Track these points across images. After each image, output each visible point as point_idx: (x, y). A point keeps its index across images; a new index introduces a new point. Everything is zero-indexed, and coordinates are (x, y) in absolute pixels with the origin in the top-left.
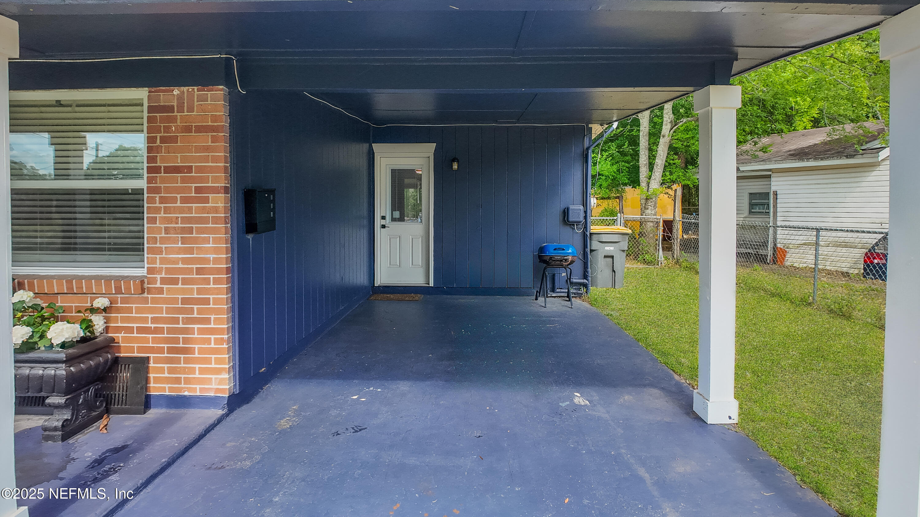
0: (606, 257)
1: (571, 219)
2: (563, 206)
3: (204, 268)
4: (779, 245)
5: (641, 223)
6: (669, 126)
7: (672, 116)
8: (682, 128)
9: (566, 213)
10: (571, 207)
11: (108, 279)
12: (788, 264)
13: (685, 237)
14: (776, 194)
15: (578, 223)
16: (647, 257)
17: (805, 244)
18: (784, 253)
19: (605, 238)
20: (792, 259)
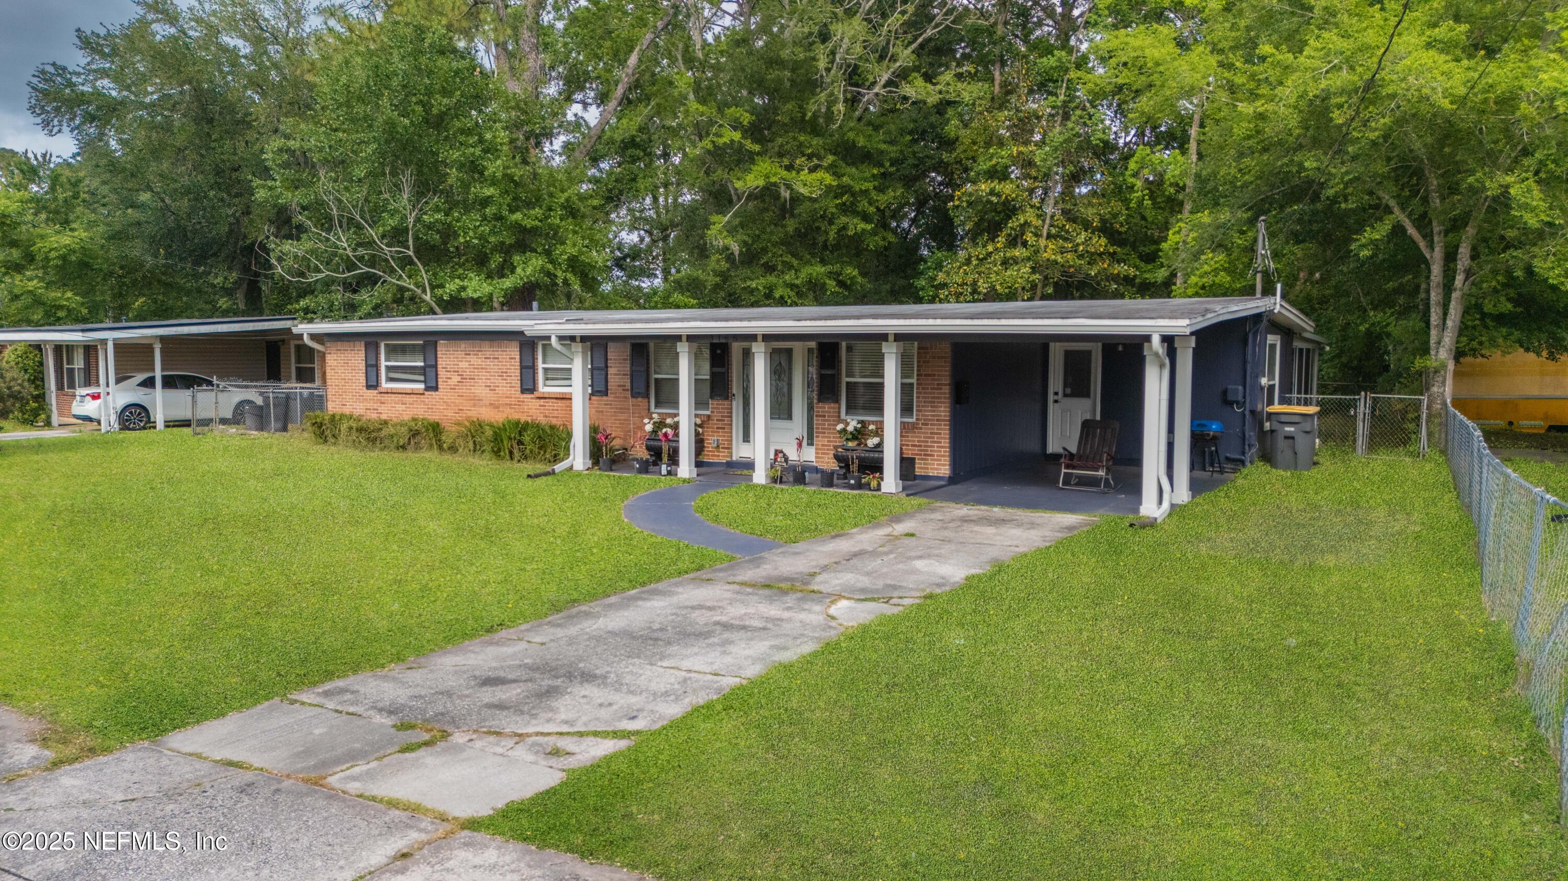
0: (1286, 438)
2: (1224, 387)
3: (940, 419)
6: (1462, 276)
7: (1468, 263)
10: (1230, 387)
19: (1283, 419)
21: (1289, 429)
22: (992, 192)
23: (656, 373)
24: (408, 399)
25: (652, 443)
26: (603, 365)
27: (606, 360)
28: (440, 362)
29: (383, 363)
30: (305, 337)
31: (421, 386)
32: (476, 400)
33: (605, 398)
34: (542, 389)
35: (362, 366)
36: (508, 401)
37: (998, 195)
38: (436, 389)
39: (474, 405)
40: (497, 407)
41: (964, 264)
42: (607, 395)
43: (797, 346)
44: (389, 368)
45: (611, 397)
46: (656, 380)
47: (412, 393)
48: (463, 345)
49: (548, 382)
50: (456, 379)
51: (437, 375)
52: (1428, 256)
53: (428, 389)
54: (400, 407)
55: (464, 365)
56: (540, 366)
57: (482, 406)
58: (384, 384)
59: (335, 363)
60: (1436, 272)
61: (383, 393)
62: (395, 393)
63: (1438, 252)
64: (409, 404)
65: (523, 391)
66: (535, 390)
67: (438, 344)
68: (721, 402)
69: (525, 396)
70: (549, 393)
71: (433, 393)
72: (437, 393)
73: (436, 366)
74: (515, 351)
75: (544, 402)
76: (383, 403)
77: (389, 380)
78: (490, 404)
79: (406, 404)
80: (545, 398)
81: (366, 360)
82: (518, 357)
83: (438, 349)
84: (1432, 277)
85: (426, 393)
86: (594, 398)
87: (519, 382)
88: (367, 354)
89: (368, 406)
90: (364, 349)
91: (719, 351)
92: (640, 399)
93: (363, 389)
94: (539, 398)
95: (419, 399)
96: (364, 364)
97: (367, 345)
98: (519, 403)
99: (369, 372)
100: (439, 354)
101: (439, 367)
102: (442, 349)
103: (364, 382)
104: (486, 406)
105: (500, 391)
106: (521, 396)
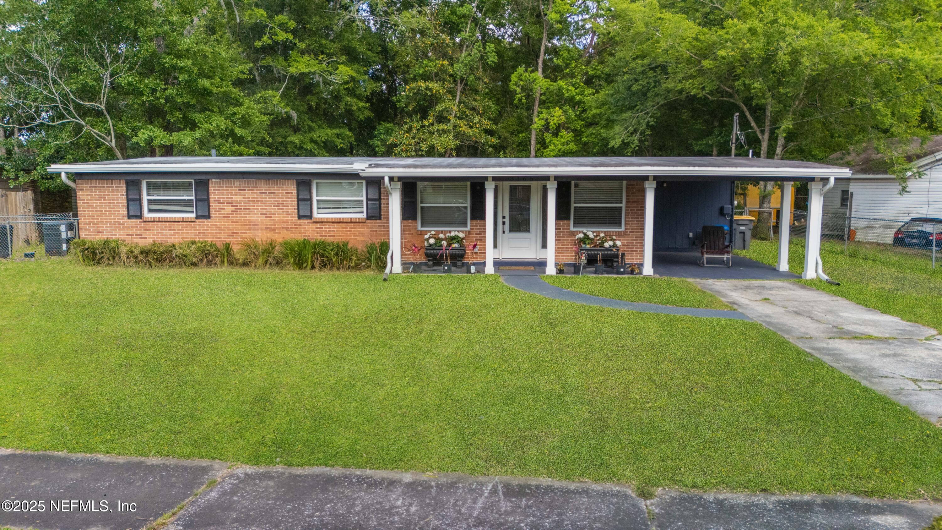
0: (740, 233)
1: (725, 212)
2: (720, 206)
3: (642, 229)
4: (852, 228)
5: (760, 213)
6: (781, 148)
7: (783, 141)
8: (790, 150)
9: (722, 209)
10: (725, 206)
11: (616, 232)
12: (857, 239)
13: (796, 223)
14: (852, 194)
15: (728, 214)
16: (762, 236)
17: (867, 227)
18: (855, 232)
19: (740, 222)
20: (859, 236)
21: (743, 228)
22: (427, 88)
23: (422, 203)
24: (172, 226)
25: (428, 252)
26: (377, 198)
27: (380, 194)
28: (212, 196)
29: (145, 198)
30: (63, 176)
31: (193, 215)
32: (251, 225)
33: (378, 221)
34: (317, 215)
35: (123, 200)
36: (285, 225)
37: (431, 90)
38: (208, 217)
39: (250, 229)
40: (274, 230)
41: (407, 132)
42: (380, 219)
43: (533, 184)
44: (150, 201)
45: (384, 221)
46: (422, 208)
47: (183, 221)
48: (237, 183)
49: (320, 211)
50: (229, 209)
51: (209, 206)
52: (760, 137)
53: (198, 217)
54: (168, 233)
55: (238, 198)
56: (315, 198)
57: (258, 230)
58: (146, 214)
59: (89, 198)
60: (764, 145)
61: (145, 221)
62: (159, 221)
63: (766, 136)
64: (178, 230)
65: (300, 217)
66: (310, 217)
67: (210, 181)
68: (479, 222)
69: (302, 221)
70: (327, 219)
71: (205, 221)
72: (209, 220)
73: (208, 199)
74: (291, 188)
75: (319, 225)
76: (147, 230)
77: (150, 211)
78: (267, 228)
79: (174, 230)
80: (322, 222)
81: (127, 195)
82: (295, 192)
83: (210, 185)
84: (762, 148)
85: (197, 221)
86: (369, 221)
87: (296, 211)
88: (127, 190)
89: (130, 232)
90: (125, 185)
91: (478, 188)
92: (410, 221)
93: (126, 218)
94: (314, 222)
95: (189, 225)
96: (125, 198)
97: (128, 183)
98: (296, 227)
99: (130, 205)
100: (211, 190)
101: (212, 200)
102: (214, 185)
103: (126, 213)
104: (261, 229)
105: (276, 218)
106: (299, 221)
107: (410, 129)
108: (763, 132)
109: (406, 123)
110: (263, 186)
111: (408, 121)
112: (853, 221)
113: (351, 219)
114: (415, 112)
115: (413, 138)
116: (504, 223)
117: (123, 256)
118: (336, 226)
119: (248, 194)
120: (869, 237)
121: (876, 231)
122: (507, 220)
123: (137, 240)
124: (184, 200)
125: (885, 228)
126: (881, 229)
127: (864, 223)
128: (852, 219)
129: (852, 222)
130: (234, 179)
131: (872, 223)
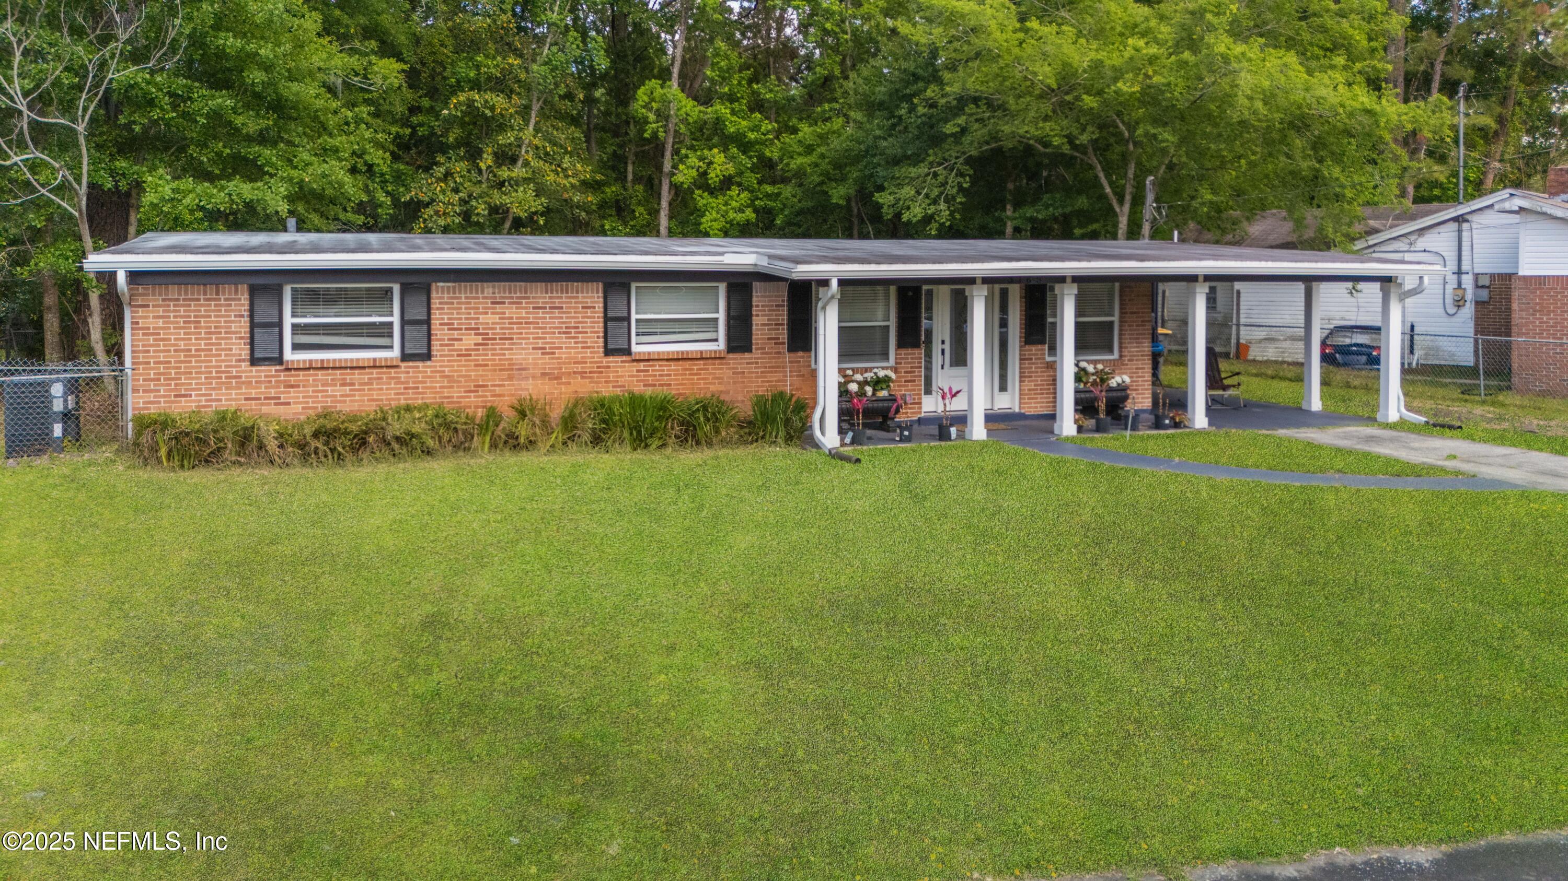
4: (1242, 341)
6: (1149, 225)
11: (1114, 360)
12: (1250, 357)
17: (1265, 338)
18: (1247, 347)
20: (1255, 353)
22: (485, 105)
24: (349, 376)
26: (743, 313)
27: (750, 305)
28: (436, 315)
29: (288, 320)
30: (121, 277)
32: (513, 371)
33: (747, 355)
34: (638, 347)
35: (242, 326)
36: (579, 367)
37: (492, 108)
38: (427, 356)
39: (510, 378)
40: (558, 378)
41: (443, 181)
42: (750, 351)
44: (294, 326)
45: (756, 354)
46: (815, 329)
47: (368, 367)
48: (489, 290)
49: (646, 339)
50: (470, 340)
51: (429, 335)
52: (1118, 210)
53: (406, 358)
54: (338, 391)
55: (490, 318)
56: (635, 316)
57: (527, 378)
58: (289, 355)
59: (160, 323)
60: (1123, 222)
61: (288, 369)
62: (322, 368)
63: (1127, 207)
64: (361, 384)
65: (608, 352)
66: (627, 352)
67: (434, 286)
68: (910, 351)
69: (611, 359)
70: (659, 353)
71: (420, 364)
72: (429, 363)
73: (428, 322)
74: (593, 296)
75: (642, 366)
76: (292, 386)
77: (296, 347)
78: (544, 374)
79: (352, 384)
80: (648, 360)
81: (252, 316)
82: (599, 306)
83: (434, 295)
84: (1121, 226)
85: (403, 365)
86: (731, 356)
87: (602, 340)
88: (252, 305)
89: (253, 393)
90: (247, 296)
91: (910, 294)
92: (800, 354)
93: (245, 365)
94: (634, 361)
95: (385, 374)
96: (245, 322)
97: (254, 291)
98: (601, 369)
99: (256, 337)
100: (435, 303)
101: (435, 323)
102: (440, 293)
103: (245, 354)
104: (534, 377)
105: (562, 354)
106: (605, 360)
107: (448, 175)
108: (1121, 201)
109: (437, 164)
110: (539, 294)
111: (442, 160)
112: (1243, 331)
113: (701, 352)
114: (458, 145)
115: (456, 190)
116: (943, 351)
117: (272, 445)
118: (673, 366)
119: (511, 311)
120: (1271, 353)
121: (1278, 345)
122: (947, 347)
123: (270, 409)
124: (373, 324)
125: (1294, 340)
126: (1288, 342)
127: (1261, 334)
128: (1242, 328)
129: (1242, 333)
130: (482, 281)
131: (1273, 333)
